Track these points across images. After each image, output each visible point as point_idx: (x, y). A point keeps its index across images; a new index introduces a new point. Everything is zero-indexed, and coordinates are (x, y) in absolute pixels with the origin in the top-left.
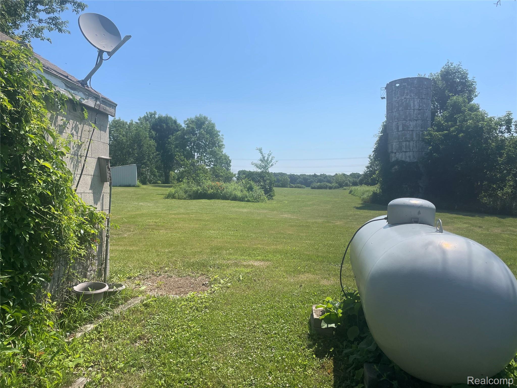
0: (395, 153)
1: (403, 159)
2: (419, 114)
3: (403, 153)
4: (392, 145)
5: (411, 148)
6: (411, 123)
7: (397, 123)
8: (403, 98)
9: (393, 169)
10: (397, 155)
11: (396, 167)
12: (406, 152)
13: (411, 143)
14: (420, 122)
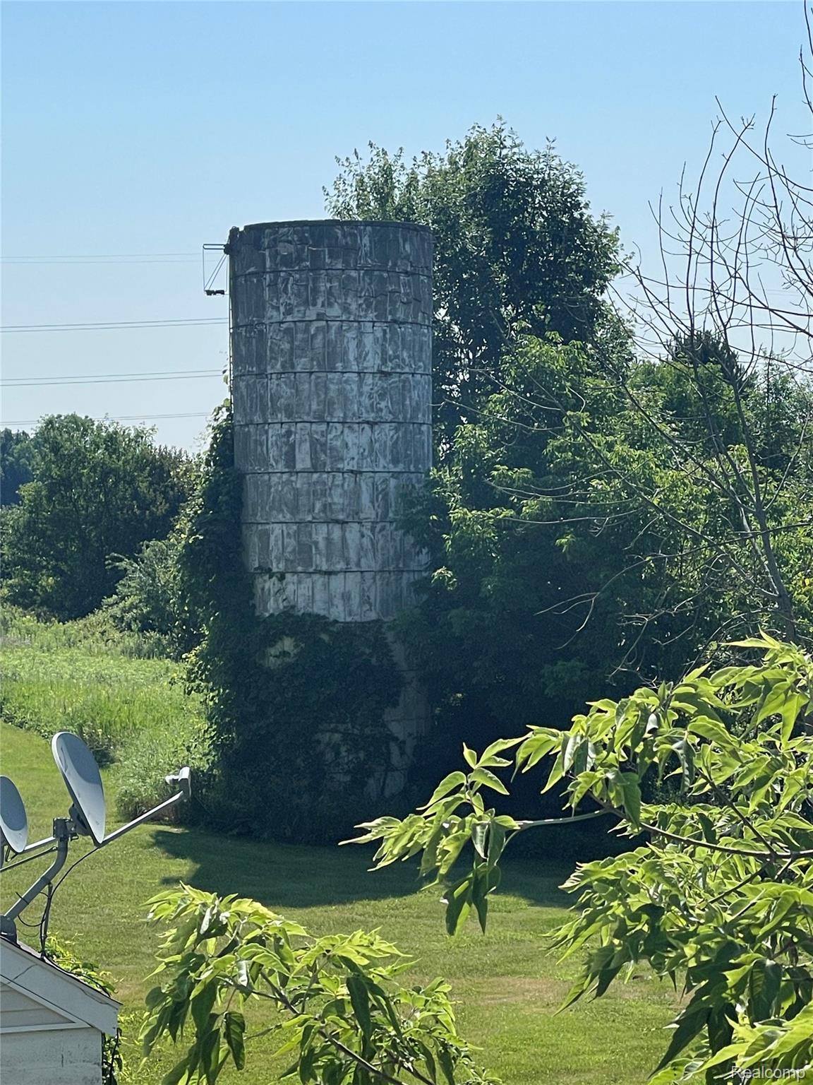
0: (282, 577)
1: (319, 609)
2: (382, 396)
3: (316, 577)
4: (265, 535)
5: (353, 555)
6: (350, 438)
7: (289, 433)
8: (311, 314)
9: (273, 651)
10: (291, 588)
11: (288, 644)
12: (329, 573)
13: (353, 533)
14: (387, 433)
